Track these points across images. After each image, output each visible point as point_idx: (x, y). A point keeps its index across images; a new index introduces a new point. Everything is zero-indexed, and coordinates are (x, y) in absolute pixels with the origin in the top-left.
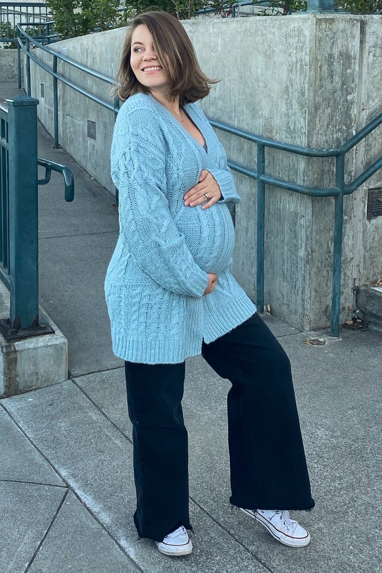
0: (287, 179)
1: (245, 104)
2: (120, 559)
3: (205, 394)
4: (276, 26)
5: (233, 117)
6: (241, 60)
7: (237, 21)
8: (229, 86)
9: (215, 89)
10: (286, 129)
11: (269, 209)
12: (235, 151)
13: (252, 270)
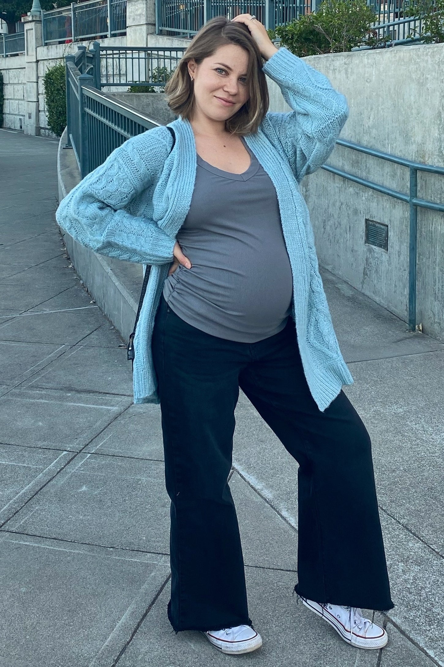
0: (438, 202)
1: (398, 131)
2: (281, 526)
3: (359, 397)
4: (429, 54)
5: (387, 145)
6: (395, 89)
7: (391, 51)
8: (382, 115)
9: (369, 118)
10: (438, 153)
11: (421, 232)
12: (389, 177)
13: (404, 291)
